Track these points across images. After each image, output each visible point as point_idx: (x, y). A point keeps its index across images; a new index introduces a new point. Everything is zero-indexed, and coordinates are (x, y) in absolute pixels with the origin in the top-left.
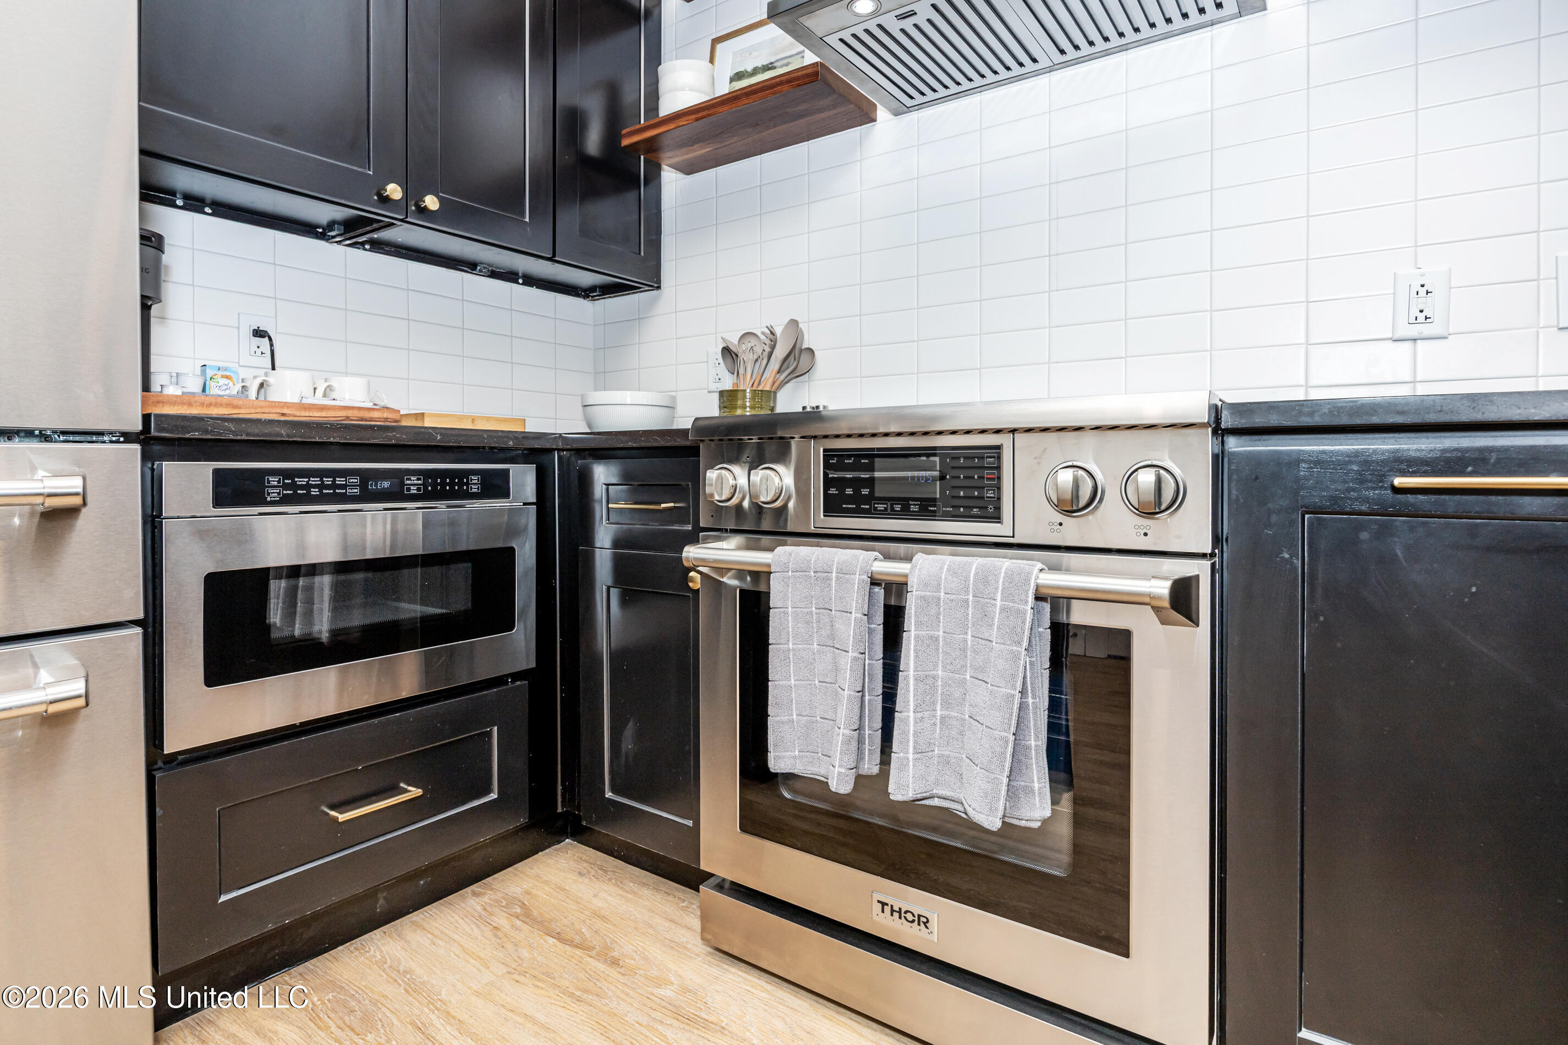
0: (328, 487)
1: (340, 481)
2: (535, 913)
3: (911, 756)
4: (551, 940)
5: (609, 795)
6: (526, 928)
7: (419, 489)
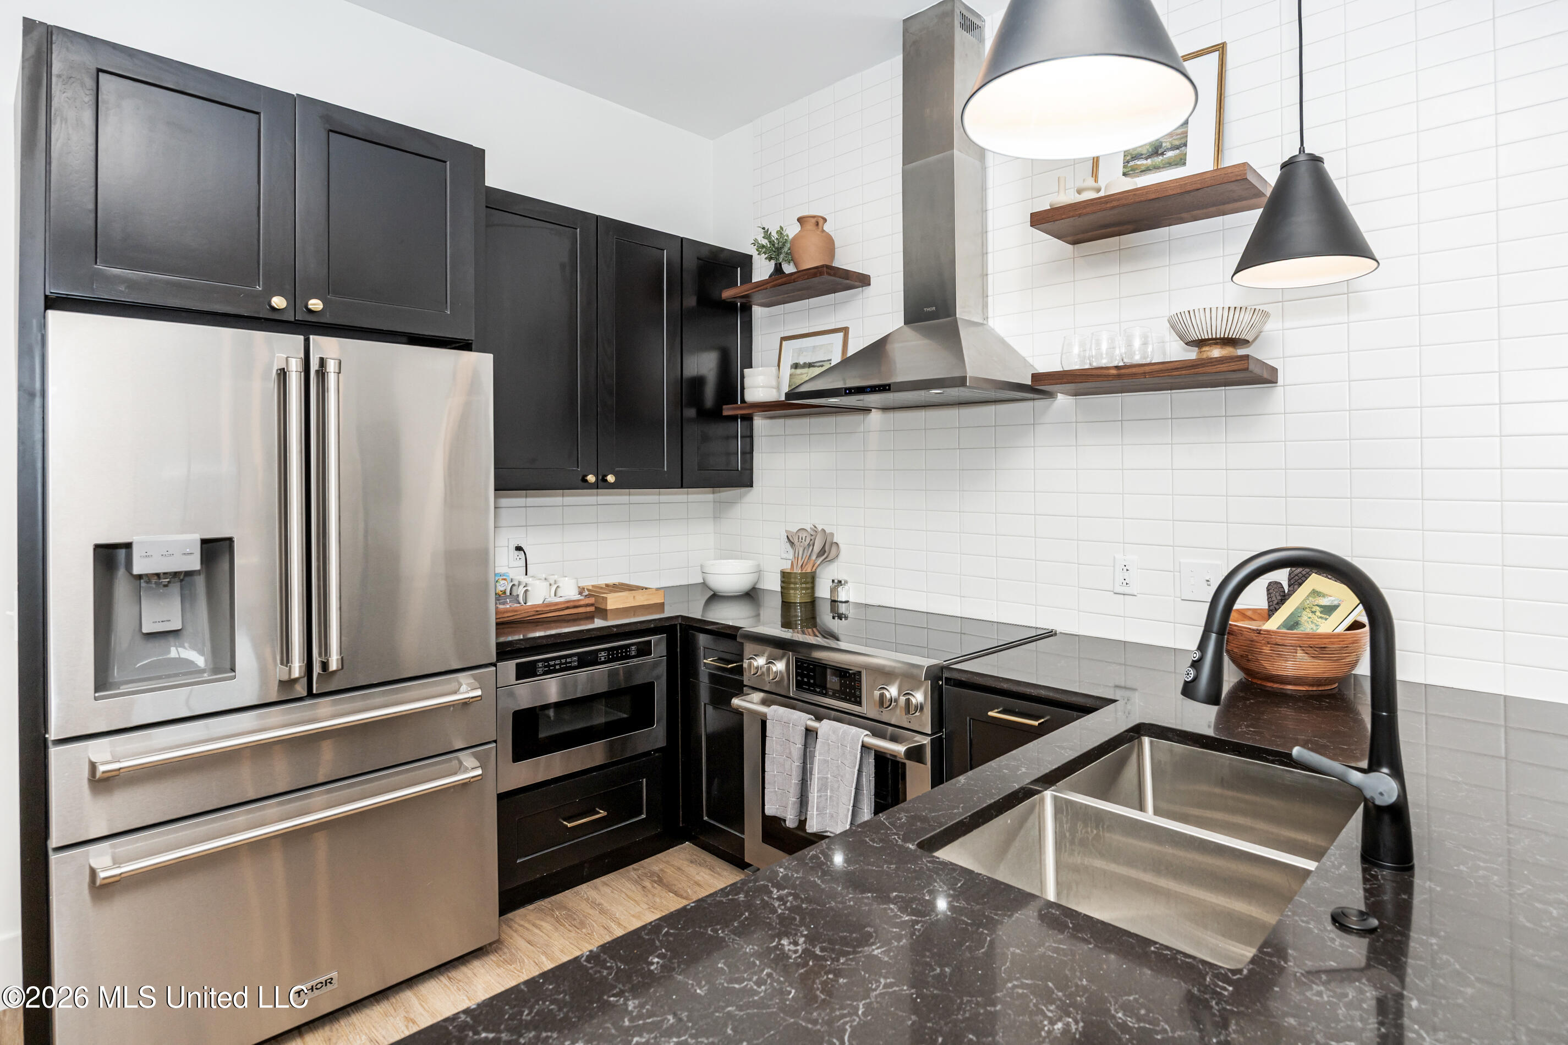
0: (563, 664)
1: (569, 660)
2: (665, 881)
3: (815, 813)
4: (671, 894)
5: (706, 818)
6: (659, 888)
7: (605, 658)
